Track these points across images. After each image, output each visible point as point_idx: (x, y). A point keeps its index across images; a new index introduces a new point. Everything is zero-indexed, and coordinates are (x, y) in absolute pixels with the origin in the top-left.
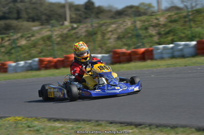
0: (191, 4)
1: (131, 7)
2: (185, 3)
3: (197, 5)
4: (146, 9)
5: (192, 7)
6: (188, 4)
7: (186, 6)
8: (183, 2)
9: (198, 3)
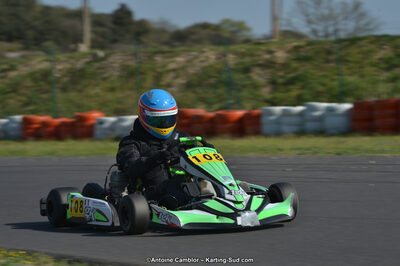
0: (326, 27)
1: (205, 26)
2: (314, 26)
3: (336, 31)
4: (233, 32)
5: (327, 36)
6: (320, 28)
7: (315, 32)
8: (309, 22)
9: (341, 26)
